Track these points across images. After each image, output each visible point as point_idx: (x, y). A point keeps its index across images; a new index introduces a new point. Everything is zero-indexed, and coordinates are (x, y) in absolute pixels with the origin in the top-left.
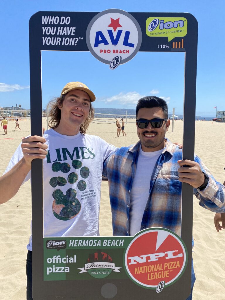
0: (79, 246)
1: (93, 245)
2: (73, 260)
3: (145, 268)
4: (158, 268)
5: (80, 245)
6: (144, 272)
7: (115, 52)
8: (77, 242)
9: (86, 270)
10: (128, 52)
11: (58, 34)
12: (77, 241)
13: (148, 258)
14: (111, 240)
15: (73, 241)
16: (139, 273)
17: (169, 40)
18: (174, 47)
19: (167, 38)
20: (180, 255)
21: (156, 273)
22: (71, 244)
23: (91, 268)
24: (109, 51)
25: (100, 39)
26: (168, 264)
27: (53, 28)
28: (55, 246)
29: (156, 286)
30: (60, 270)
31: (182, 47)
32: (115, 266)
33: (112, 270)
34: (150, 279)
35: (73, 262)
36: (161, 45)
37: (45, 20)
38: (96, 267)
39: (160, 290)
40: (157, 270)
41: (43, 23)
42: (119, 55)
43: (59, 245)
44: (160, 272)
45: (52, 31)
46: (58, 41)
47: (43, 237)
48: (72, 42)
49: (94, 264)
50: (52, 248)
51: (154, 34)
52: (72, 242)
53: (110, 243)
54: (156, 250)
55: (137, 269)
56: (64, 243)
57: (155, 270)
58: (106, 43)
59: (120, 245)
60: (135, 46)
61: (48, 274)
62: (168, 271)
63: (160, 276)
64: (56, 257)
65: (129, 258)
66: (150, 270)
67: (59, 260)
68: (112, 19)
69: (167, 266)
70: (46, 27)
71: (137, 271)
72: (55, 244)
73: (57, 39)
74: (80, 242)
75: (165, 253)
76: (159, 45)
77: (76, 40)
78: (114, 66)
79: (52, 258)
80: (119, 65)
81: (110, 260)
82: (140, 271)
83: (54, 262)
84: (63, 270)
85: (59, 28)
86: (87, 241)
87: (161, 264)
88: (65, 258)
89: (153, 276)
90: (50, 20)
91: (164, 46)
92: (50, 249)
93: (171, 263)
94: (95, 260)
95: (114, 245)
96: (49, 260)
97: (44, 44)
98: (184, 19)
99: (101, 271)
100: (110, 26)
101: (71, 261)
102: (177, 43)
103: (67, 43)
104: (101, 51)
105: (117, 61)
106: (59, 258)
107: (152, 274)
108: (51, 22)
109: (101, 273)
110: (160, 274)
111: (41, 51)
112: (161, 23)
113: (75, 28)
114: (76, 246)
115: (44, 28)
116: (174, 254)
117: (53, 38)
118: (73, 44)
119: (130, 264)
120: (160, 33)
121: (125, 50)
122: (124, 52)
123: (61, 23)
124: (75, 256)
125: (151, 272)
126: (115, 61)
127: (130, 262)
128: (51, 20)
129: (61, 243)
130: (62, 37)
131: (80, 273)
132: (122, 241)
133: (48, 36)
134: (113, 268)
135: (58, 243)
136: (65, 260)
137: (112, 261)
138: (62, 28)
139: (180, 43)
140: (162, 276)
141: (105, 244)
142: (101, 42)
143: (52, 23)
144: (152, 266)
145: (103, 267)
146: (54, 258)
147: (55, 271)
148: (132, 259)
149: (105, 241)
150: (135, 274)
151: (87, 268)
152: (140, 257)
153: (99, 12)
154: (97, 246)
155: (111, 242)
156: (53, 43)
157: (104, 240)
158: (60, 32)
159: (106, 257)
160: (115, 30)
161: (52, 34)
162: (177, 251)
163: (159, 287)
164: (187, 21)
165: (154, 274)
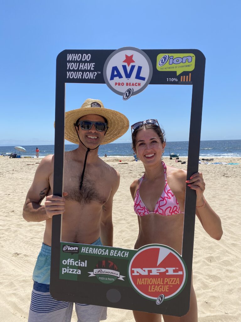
0: (89, 253)
1: (101, 253)
2: (84, 264)
3: (147, 280)
4: (159, 282)
6: (146, 284)
9: (95, 274)
10: (139, 84)
11: (80, 69)
12: (88, 248)
13: (150, 272)
15: (85, 248)
16: (141, 284)
17: (178, 74)
18: (181, 81)
19: (176, 72)
20: (180, 273)
22: (83, 250)
23: (99, 273)
24: (123, 84)
27: (76, 63)
28: (70, 250)
29: (156, 298)
30: (73, 271)
31: (190, 80)
32: (120, 274)
33: (117, 277)
34: (151, 291)
35: (84, 266)
36: (170, 79)
37: (70, 57)
38: (103, 273)
39: (159, 302)
41: (68, 60)
43: (73, 250)
45: (75, 66)
46: (79, 75)
47: (61, 242)
48: (91, 76)
49: (102, 270)
50: (67, 252)
54: (158, 265)
55: (140, 280)
56: (77, 249)
57: (156, 284)
58: (121, 77)
59: (125, 256)
60: (146, 80)
61: (63, 273)
62: (168, 286)
63: (160, 290)
64: (70, 260)
65: (133, 269)
66: (151, 283)
67: (72, 263)
69: (167, 281)
71: (139, 282)
72: (69, 249)
73: (78, 73)
74: (91, 249)
75: (165, 269)
76: (168, 79)
77: (94, 74)
78: (126, 97)
79: (67, 260)
81: (116, 268)
82: (142, 282)
83: (68, 264)
84: (75, 272)
85: (81, 64)
86: (97, 249)
87: (162, 279)
88: (77, 262)
91: (173, 80)
93: (171, 279)
95: (120, 256)
96: (64, 262)
97: (68, 77)
98: (192, 55)
99: (107, 277)
100: (124, 61)
101: (82, 265)
102: (184, 77)
103: (87, 77)
104: (116, 84)
105: (130, 93)
106: (73, 261)
107: (153, 286)
108: (75, 58)
109: (107, 279)
111: (66, 84)
112: (170, 59)
113: (94, 64)
114: (87, 252)
115: (69, 64)
116: (174, 271)
117: (75, 72)
118: (92, 78)
119: (133, 274)
120: (169, 68)
122: (136, 84)
123: (83, 60)
124: (86, 261)
125: (152, 285)
126: (128, 93)
127: (134, 273)
128: (75, 57)
129: (74, 249)
130: (83, 71)
131: (89, 276)
132: (127, 253)
133: (71, 71)
134: (118, 276)
135: (72, 248)
136: (77, 263)
137: (117, 270)
138: (83, 64)
139: (187, 77)
140: (162, 290)
141: (112, 254)
142: (116, 76)
143: (75, 60)
144: (153, 279)
145: (110, 274)
147: (69, 272)
148: (135, 270)
149: (112, 252)
151: (96, 273)
152: (142, 269)
153: (115, 50)
154: (105, 254)
155: (117, 252)
156: (76, 77)
159: (112, 266)
161: (75, 69)
162: (178, 268)
163: (159, 299)
164: (195, 56)
165: (155, 286)
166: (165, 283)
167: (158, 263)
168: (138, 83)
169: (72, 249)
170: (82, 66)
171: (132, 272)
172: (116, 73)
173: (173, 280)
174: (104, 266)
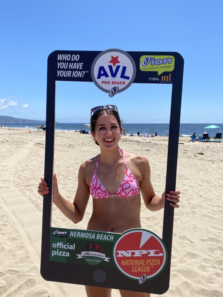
1: (88, 237)
2: (72, 247)
3: (130, 261)
4: (141, 263)
5: (78, 236)
6: (129, 265)
7: (114, 84)
8: (76, 233)
9: (82, 257)
10: (124, 83)
11: (69, 68)
13: (133, 253)
14: (103, 235)
16: (125, 265)
17: (159, 74)
18: (162, 80)
19: (157, 72)
21: (139, 267)
22: (72, 234)
23: (86, 255)
24: (109, 83)
25: (102, 73)
26: (150, 261)
27: (65, 63)
28: (59, 234)
29: (138, 278)
30: (62, 254)
32: (106, 256)
34: (134, 271)
35: (72, 249)
36: (152, 78)
37: (60, 57)
38: (90, 255)
39: (142, 281)
40: (140, 265)
41: (58, 59)
42: (116, 85)
44: (143, 267)
45: (64, 66)
46: (69, 74)
47: (51, 227)
48: (80, 74)
49: (89, 253)
50: (57, 236)
51: (147, 69)
52: (72, 233)
53: (102, 237)
54: (140, 248)
55: (124, 261)
56: (66, 233)
57: (138, 264)
58: (107, 76)
59: (110, 240)
60: (130, 79)
61: (53, 256)
62: (150, 267)
63: (142, 270)
65: (117, 252)
66: (134, 263)
68: (112, 57)
69: (148, 262)
70: (60, 63)
71: (123, 263)
73: (68, 72)
74: (79, 233)
75: (147, 251)
76: (150, 78)
77: (83, 73)
78: (112, 95)
79: (56, 243)
80: (117, 94)
81: (101, 251)
82: (126, 264)
83: (58, 247)
84: (64, 255)
85: (70, 63)
86: (84, 233)
87: (144, 260)
88: (66, 245)
89: (137, 269)
90: (64, 57)
91: (154, 79)
92: (55, 236)
93: (152, 260)
94: (90, 249)
95: (105, 239)
96: (54, 245)
97: (58, 76)
98: (172, 57)
100: (110, 62)
101: (71, 248)
102: (165, 76)
103: (76, 75)
104: (103, 82)
105: (115, 91)
106: (62, 245)
107: (136, 267)
108: (65, 58)
109: (94, 260)
110: (143, 268)
111: (56, 81)
112: (152, 60)
113: (83, 63)
114: (76, 236)
116: (155, 253)
117: (65, 71)
118: (81, 76)
119: (118, 256)
120: (151, 68)
121: (121, 82)
122: (121, 83)
123: (72, 60)
124: (74, 245)
125: (135, 265)
126: (113, 91)
127: (118, 255)
130: (72, 70)
132: (112, 237)
133: (61, 70)
134: (104, 258)
136: (66, 247)
137: (103, 252)
138: (73, 63)
139: (167, 76)
140: (144, 270)
141: (98, 238)
142: (103, 75)
143: (65, 60)
144: (136, 260)
145: (96, 256)
146: (58, 244)
147: (58, 254)
148: (120, 252)
150: (122, 265)
151: (83, 255)
152: (126, 251)
153: (102, 51)
154: (92, 238)
156: (65, 75)
157: (98, 235)
158: (71, 67)
159: (98, 249)
160: (114, 66)
161: (65, 68)
162: (158, 250)
163: (142, 279)
164: (174, 58)
165: (138, 267)
166: (147, 264)
167: (141, 246)
168: (122, 81)
169: (61, 233)
170: (71, 66)
171: (117, 254)
172: (102, 72)
173: (155, 261)
174: (91, 249)
